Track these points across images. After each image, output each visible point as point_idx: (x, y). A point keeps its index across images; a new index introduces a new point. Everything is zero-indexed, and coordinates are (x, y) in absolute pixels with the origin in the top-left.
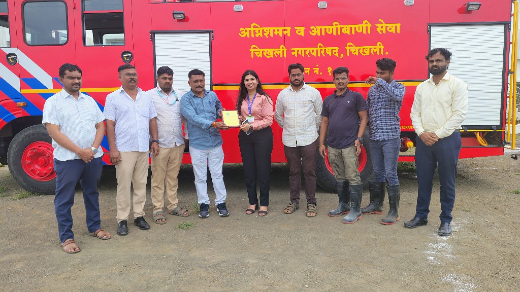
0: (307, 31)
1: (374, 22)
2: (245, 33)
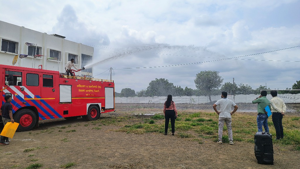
0: (88, 87)
1: (98, 86)
2: (78, 86)
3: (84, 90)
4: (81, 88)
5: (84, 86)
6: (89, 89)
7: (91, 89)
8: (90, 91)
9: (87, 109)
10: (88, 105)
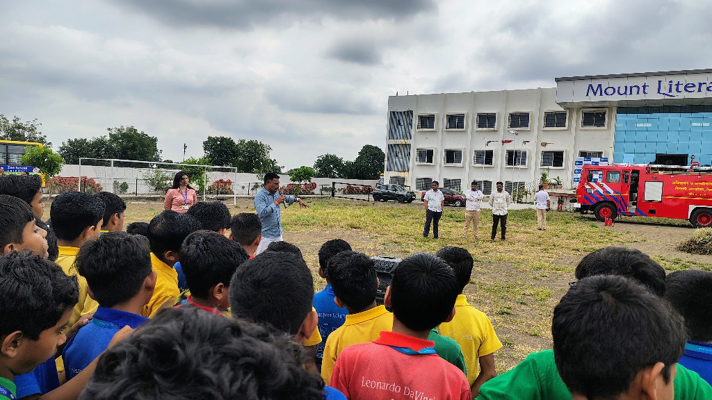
3: (685, 188)
4: (679, 186)
5: (685, 183)
6: (696, 187)
7: (701, 186)
8: (696, 189)
9: (689, 214)
10: (692, 207)
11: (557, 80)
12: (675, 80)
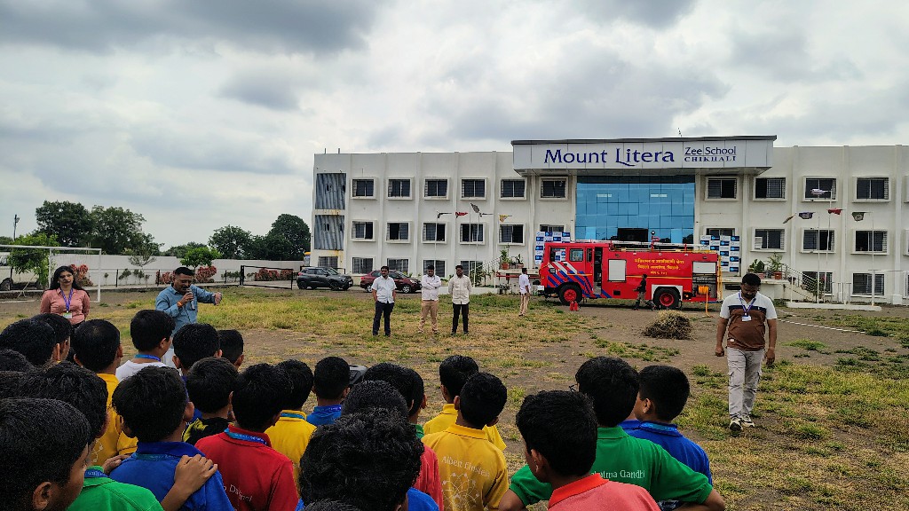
3: (648, 266)
4: (642, 264)
6: (658, 264)
7: (662, 264)
8: (658, 267)
9: (653, 293)
10: (654, 287)
11: (514, 143)
12: (633, 148)
